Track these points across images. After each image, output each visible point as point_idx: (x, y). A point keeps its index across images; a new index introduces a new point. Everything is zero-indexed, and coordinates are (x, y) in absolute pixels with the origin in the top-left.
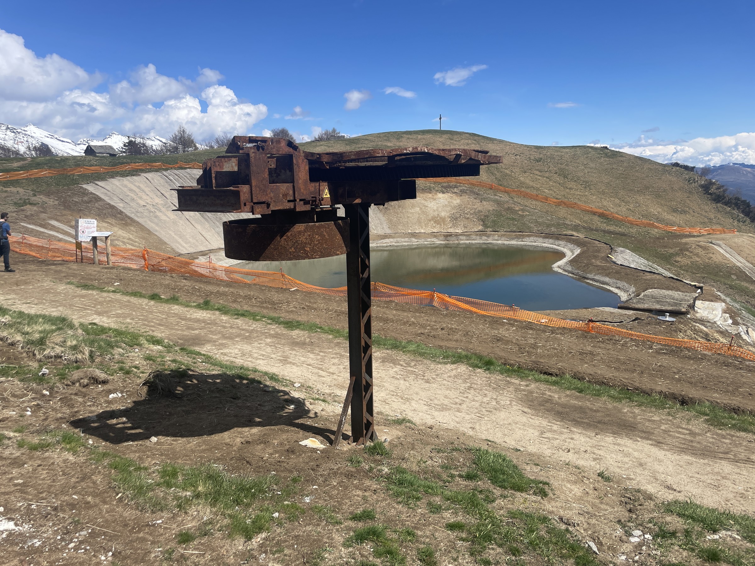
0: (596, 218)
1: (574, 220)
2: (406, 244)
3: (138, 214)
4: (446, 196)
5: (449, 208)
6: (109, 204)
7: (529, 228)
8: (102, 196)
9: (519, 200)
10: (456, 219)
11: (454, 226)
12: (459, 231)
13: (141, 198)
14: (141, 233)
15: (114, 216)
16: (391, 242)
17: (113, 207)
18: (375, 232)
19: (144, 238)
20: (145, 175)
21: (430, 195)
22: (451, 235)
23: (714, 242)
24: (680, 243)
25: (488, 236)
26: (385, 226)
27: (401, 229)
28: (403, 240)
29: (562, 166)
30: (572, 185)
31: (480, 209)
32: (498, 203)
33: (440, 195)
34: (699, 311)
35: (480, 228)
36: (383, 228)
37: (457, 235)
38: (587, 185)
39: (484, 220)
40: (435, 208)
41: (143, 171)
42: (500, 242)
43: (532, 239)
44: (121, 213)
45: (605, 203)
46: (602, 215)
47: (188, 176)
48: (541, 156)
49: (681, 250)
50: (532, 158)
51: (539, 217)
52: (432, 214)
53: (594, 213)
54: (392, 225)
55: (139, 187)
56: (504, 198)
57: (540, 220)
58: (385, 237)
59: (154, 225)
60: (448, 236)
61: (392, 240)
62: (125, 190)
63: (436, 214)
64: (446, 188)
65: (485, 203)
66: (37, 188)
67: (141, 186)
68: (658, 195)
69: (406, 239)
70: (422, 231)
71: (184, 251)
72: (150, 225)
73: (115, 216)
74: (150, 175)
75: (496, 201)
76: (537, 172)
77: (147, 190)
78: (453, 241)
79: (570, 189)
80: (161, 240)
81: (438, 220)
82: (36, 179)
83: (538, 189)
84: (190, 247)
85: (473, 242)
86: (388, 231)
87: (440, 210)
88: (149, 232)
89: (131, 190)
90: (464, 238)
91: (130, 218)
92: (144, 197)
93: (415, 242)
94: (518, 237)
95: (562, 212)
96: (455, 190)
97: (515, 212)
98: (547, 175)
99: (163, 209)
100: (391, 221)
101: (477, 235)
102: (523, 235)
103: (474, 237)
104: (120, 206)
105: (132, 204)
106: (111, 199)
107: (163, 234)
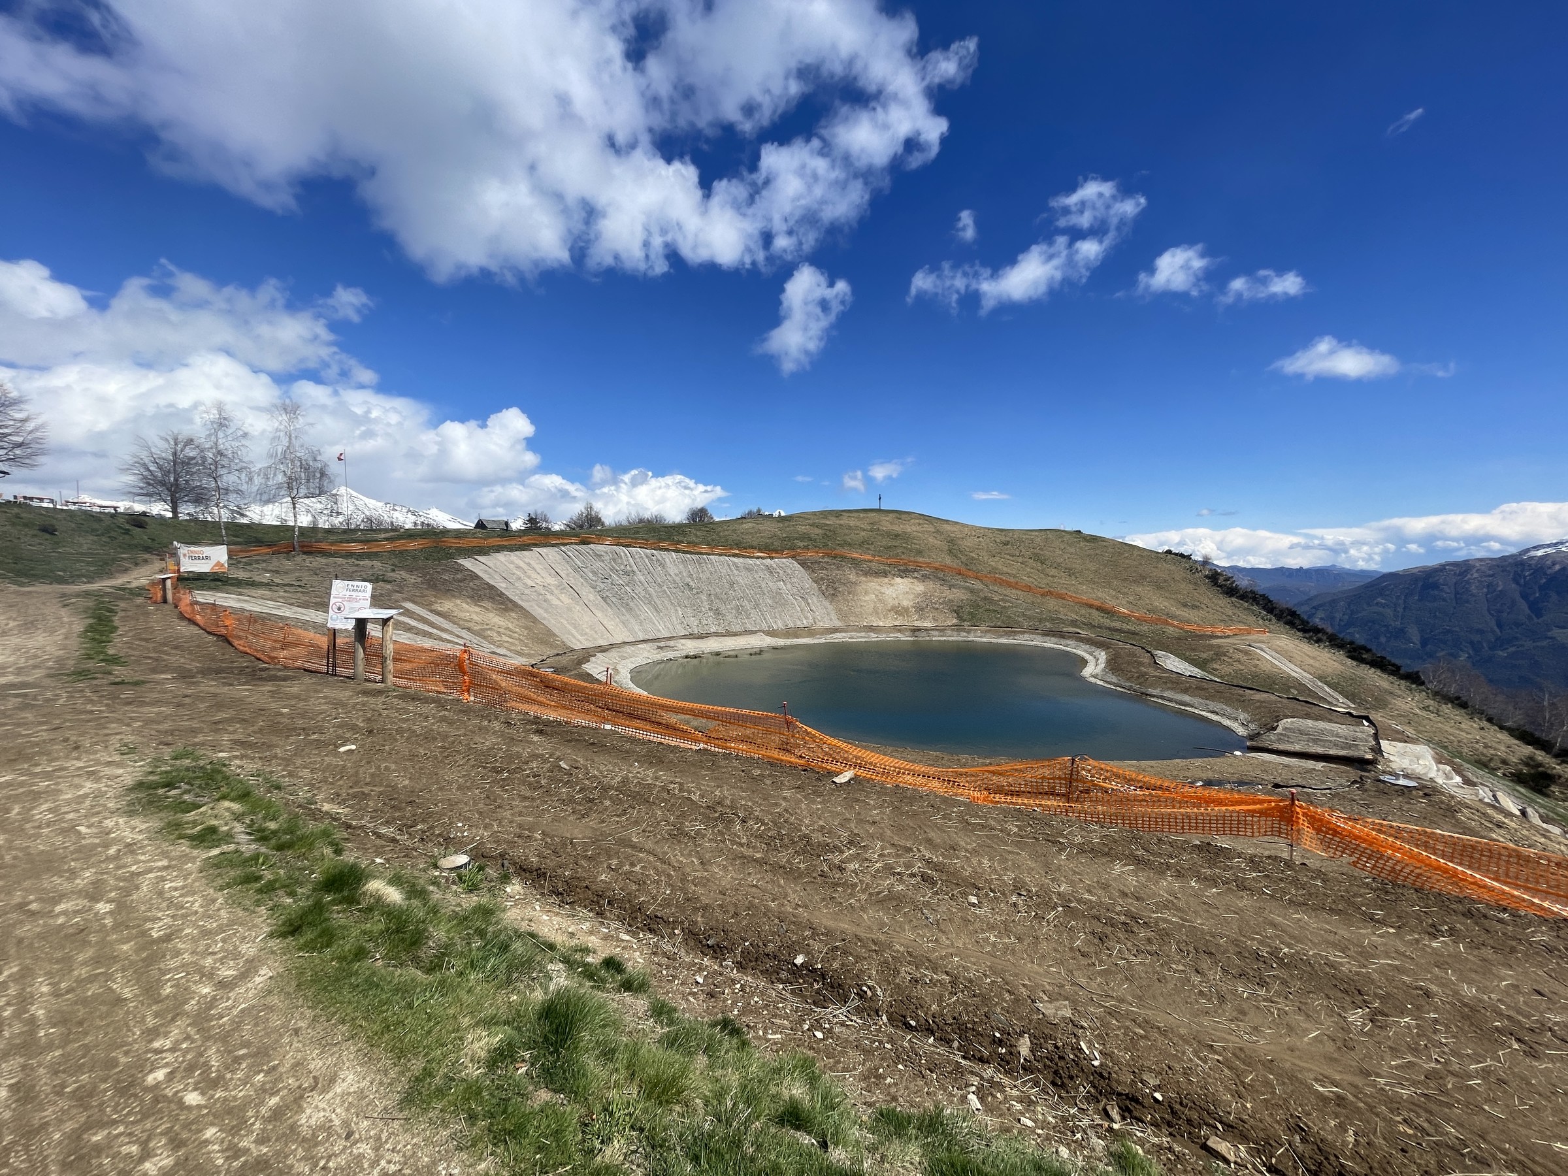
0: (1095, 613)
1: (1069, 614)
2: (864, 640)
3: (524, 597)
4: (905, 580)
5: (912, 596)
6: (488, 584)
7: (1017, 622)
8: (480, 574)
9: (996, 588)
10: (922, 609)
11: (921, 618)
12: (928, 624)
13: (529, 577)
14: (523, 620)
15: (491, 598)
16: (844, 637)
17: (492, 587)
18: (822, 624)
19: (526, 628)
20: (538, 550)
21: (886, 580)
22: (920, 630)
23: (1253, 644)
24: (1212, 646)
25: (968, 632)
26: (834, 616)
27: (853, 621)
28: (859, 635)
29: (1036, 551)
30: (1053, 572)
31: (950, 597)
32: (972, 591)
33: (898, 580)
35: (955, 621)
36: (831, 620)
37: (926, 630)
38: (1071, 572)
39: (958, 612)
40: (894, 596)
41: (536, 545)
42: (984, 640)
43: (1027, 636)
44: (502, 594)
45: (1100, 594)
46: (1098, 609)
47: (591, 552)
48: (1008, 539)
49: (1216, 654)
50: (998, 540)
51: (1026, 609)
52: (891, 603)
53: (1091, 606)
54: (842, 615)
55: (529, 564)
56: (978, 585)
57: (1028, 613)
58: (835, 630)
59: (541, 611)
60: (915, 630)
61: (844, 634)
62: (511, 566)
63: (896, 603)
64: (903, 571)
65: (955, 591)
66: (400, 563)
67: (532, 562)
68: (1159, 586)
69: (863, 634)
70: (881, 624)
71: (577, 646)
72: (537, 612)
73: (493, 599)
74: (543, 551)
75: (967, 588)
76: (1008, 557)
77: (538, 567)
78: (923, 637)
79: (1052, 576)
80: (549, 630)
81: (900, 611)
82: (401, 552)
83: (1015, 577)
84: (587, 640)
85: (951, 639)
86: (838, 624)
87: (901, 598)
88: (535, 620)
89: (518, 567)
90: (937, 633)
91: (511, 601)
92: (534, 575)
93: (873, 637)
94: (1007, 634)
95: (1052, 604)
96: (916, 574)
97: (996, 603)
98: (1020, 559)
99: (556, 592)
100: (840, 610)
101: (953, 630)
102: (1014, 632)
103: (949, 632)
104: (501, 586)
105: (517, 584)
106: (492, 577)
107: (552, 623)
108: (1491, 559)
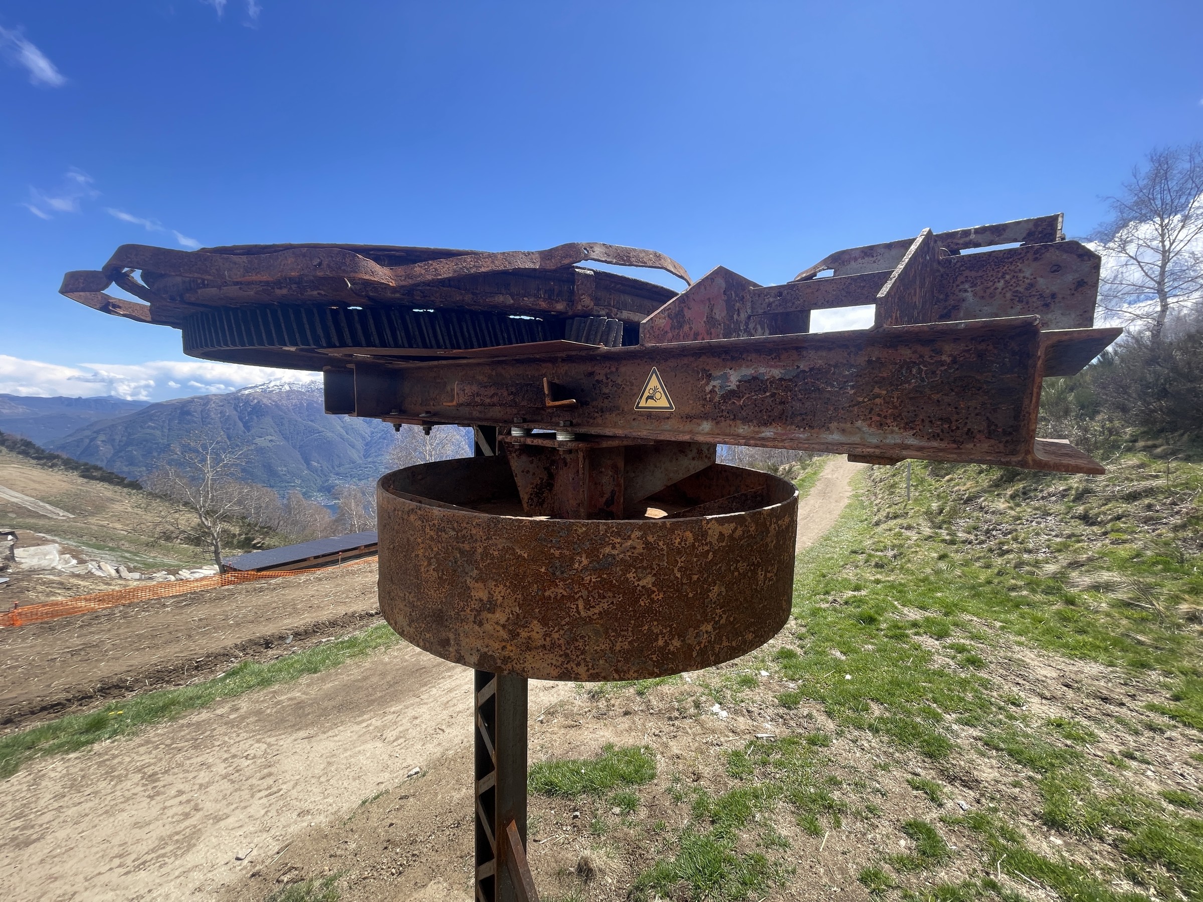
34: (23, 561)
108: (221, 395)
